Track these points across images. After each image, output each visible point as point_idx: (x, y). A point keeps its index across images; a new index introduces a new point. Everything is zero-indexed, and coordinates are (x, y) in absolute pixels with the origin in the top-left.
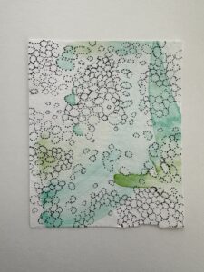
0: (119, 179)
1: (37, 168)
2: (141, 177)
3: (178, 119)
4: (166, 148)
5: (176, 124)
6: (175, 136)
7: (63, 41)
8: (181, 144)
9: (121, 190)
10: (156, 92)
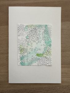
0: (38, 55)
1: (20, 52)
2: (42, 55)
3: (51, 42)
4: (48, 48)
5: (50, 43)
6: (50, 45)
7: (25, 25)
8: (51, 47)
9: (38, 57)
10: (46, 36)
